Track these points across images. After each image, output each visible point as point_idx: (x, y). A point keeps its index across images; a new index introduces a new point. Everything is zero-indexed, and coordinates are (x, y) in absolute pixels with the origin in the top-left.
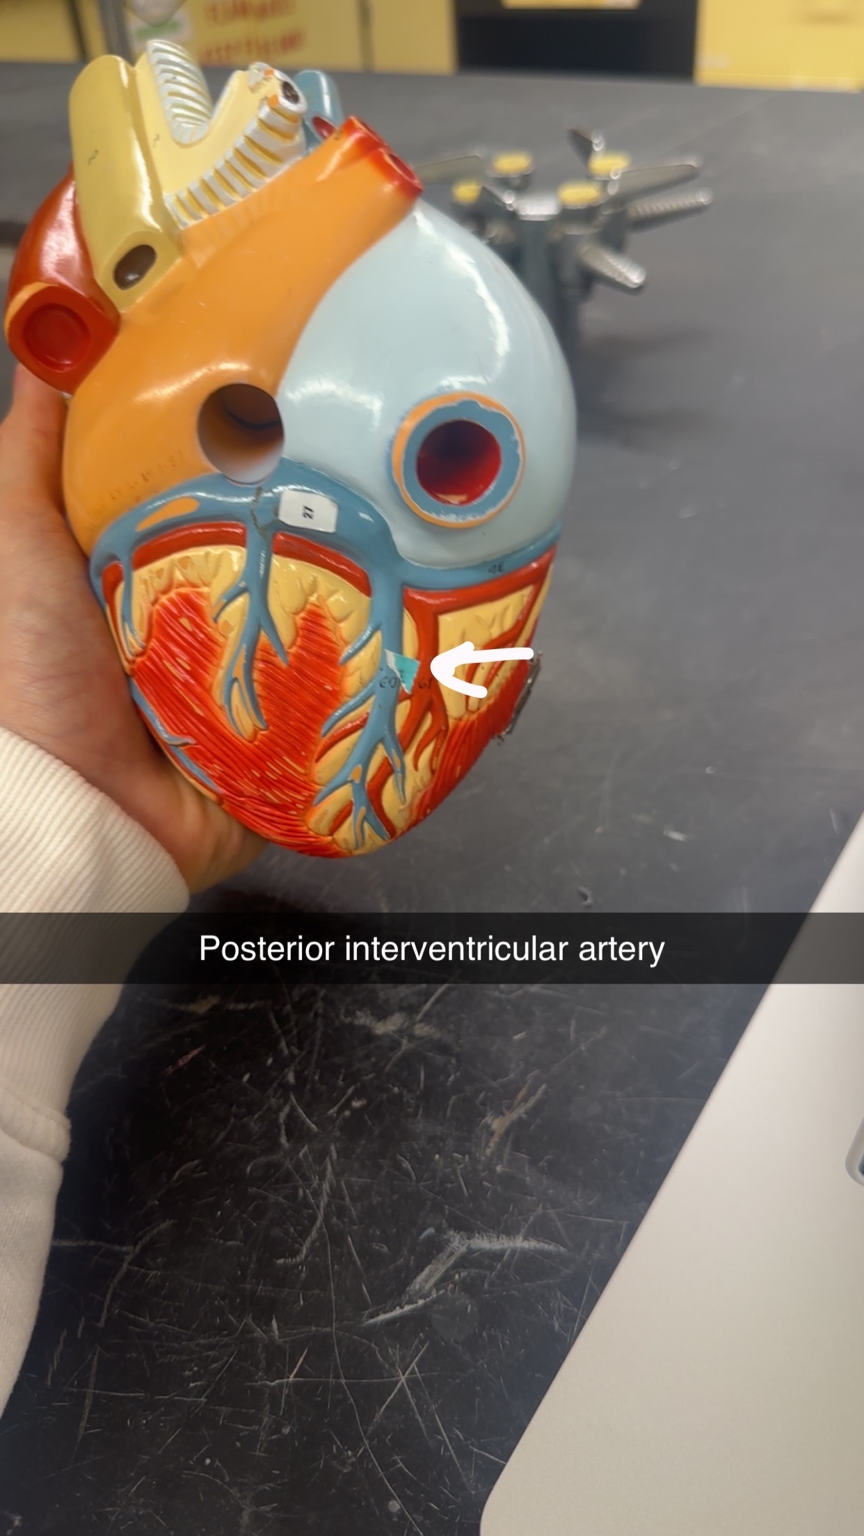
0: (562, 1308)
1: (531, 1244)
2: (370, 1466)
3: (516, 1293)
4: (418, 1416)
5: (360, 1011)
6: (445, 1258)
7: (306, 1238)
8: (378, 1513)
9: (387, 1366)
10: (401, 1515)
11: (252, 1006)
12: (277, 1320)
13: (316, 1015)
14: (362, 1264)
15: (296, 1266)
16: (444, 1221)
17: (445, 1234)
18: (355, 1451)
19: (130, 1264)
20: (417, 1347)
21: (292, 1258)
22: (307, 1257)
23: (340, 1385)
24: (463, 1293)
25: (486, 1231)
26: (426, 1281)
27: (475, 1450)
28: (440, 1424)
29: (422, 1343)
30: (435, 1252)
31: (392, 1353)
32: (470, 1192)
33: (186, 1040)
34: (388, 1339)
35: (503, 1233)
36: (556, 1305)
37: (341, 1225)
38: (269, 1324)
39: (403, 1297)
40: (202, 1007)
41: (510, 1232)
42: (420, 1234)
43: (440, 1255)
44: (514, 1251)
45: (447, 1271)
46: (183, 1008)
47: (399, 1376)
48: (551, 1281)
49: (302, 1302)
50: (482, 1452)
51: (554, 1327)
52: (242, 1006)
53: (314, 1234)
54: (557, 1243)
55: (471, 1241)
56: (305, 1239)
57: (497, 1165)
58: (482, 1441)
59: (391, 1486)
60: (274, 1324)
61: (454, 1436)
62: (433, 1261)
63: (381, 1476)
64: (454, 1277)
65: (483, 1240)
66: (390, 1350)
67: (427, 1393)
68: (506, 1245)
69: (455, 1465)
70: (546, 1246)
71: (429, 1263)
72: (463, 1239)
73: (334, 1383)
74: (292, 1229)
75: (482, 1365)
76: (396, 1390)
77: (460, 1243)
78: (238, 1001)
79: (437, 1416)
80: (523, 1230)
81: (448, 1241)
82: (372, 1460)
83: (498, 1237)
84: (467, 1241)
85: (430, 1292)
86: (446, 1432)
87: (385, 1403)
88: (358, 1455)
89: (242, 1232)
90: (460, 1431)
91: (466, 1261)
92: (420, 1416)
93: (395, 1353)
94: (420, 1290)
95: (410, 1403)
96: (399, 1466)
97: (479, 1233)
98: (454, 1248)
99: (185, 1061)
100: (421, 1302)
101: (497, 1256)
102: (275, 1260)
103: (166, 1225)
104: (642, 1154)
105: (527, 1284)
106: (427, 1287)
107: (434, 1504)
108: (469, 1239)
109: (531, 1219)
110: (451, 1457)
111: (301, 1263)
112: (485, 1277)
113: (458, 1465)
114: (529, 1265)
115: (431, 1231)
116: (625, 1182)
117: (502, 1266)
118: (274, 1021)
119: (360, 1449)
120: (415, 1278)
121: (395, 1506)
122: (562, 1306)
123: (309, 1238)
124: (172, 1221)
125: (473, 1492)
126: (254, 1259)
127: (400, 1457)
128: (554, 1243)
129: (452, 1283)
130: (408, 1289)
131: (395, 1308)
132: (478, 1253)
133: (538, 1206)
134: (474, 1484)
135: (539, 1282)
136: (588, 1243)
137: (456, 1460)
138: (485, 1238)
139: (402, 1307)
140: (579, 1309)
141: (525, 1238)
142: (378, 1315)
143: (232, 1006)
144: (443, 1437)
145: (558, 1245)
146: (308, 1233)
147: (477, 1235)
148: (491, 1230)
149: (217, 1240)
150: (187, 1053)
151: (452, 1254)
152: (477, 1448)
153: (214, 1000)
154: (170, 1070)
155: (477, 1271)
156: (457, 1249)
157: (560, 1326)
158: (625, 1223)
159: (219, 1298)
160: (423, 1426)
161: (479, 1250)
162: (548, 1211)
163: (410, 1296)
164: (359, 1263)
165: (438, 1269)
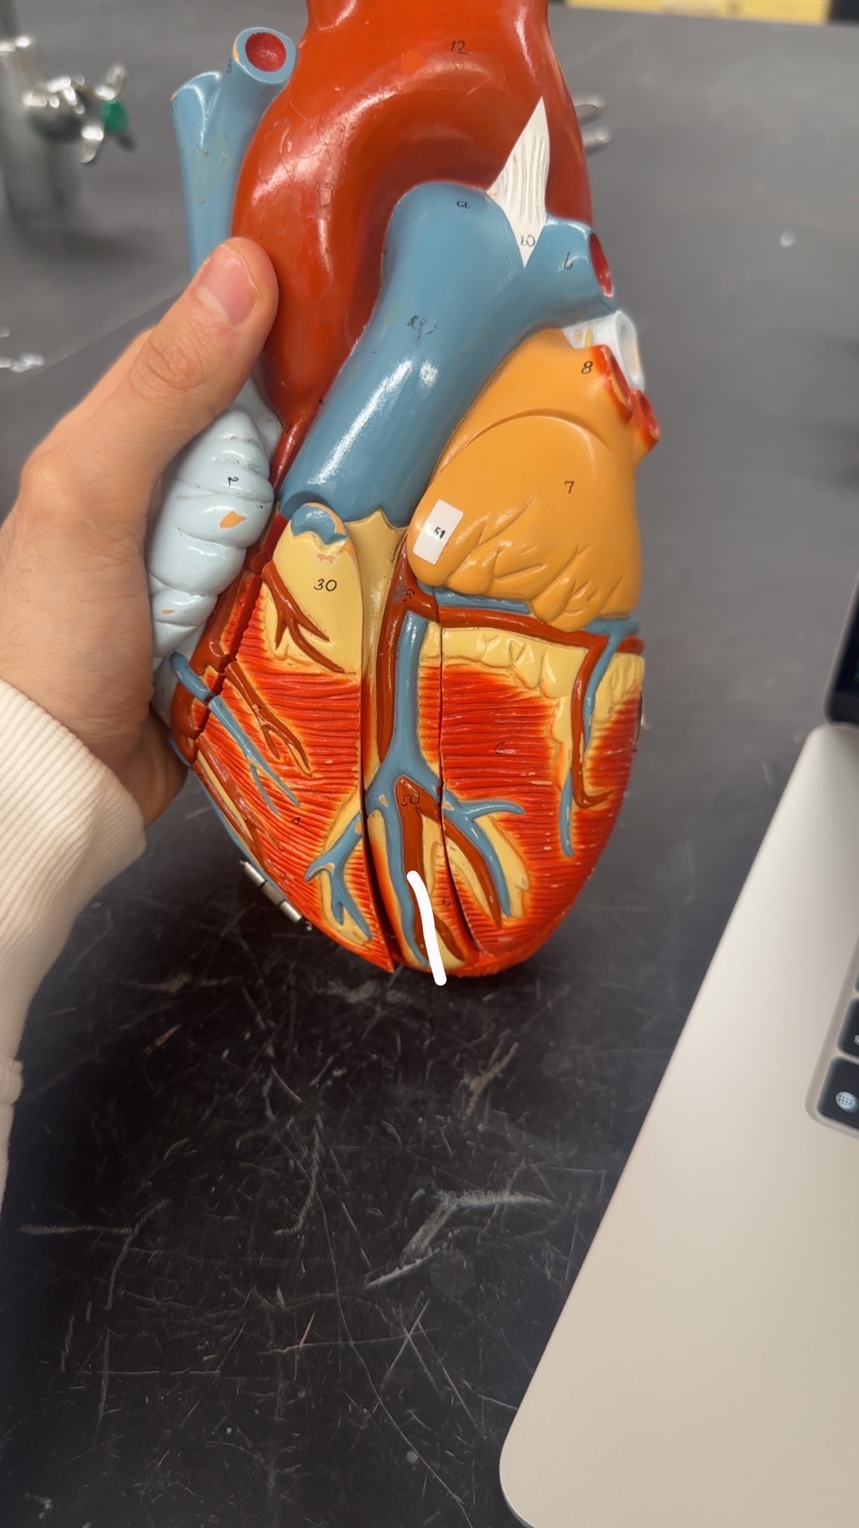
0: (552, 1258)
1: (518, 1198)
2: (386, 1421)
3: (507, 1246)
4: (426, 1370)
5: (331, 980)
6: (437, 1217)
7: (302, 1207)
8: (397, 1464)
9: (392, 1325)
10: (420, 1464)
11: (224, 981)
12: (282, 1290)
13: (289, 987)
14: (358, 1229)
15: (295, 1235)
16: (433, 1182)
17: (435, 1194)
18: (369, 1407)
19: (131, 1245)
20: (419, 1305)
21: (290, 1229)
22: (304, 1226)
23: (348, 1348)
24: (457, 1250)
25: (474, 1189)
26: (421, 1240)
27: (483, 1397)
28: (448, 1376)
29: (423, 1301)
30: (427, 1212)
31: (395, 1313)
32: (455, 1151)
33: (161, 1019)
34: (390, 1299)
35: (491, 1190)
36: (546, 1255)
37: (334, 1192)
38: (274, 1294)
39: (401, 1258)
40: (174, 985)
41: (496, 1187)
42: (411, 1195)
43: (432, 1215)
44: (502, 1207)
45: (440, 1230)
46: (154, 987)
47: (404, 1334)
48: (540, 1232)
49: (304, 1270)
50: (490, 1399)
51: (546, 1275)
52: (214, 983)
53: (309, 1203)
54: (542, 1195)
55: (461, 1200)
56: (300, 1209)
57: (478, 1124)
58: (489, 1388)
59: (407, 1438)
60: (279, 1293)
61: (462, 1386)
62: (426, 1221)
63: (397, 1430)
64: (447, 1234)
65: (472, 1198)
66: (394, 1309)
67: (432, 1348)
68: (494, 1201)
69: (465, 1413)
70: (532, 1199)
71: (422, 1223)
72: (453, 1198)
73: (343, 1346)
74: (287, 1200)
75: (483, 1317)
76: (403, 1347)
77: (449, 1202)
78: (209, 978)
79: (444, 1369)
80: (509, 1186)
81: (438, 1201)
82: (387, 1415)
83: (486, 1194)
84: (457, 1199)
85: (426, 1251)
86: (454, 1383)
87: (393, 1361)
88: (374, 1411)
89: (237, 1207)
90: (467, 1381)
91: (458, 1218)
92: (429, 1370)
93: (398, 1312)
94: (416, 1249)
95: (417, 1358)
96: (413, 1418)
97: (467, 1191)
98: (445, 1207)
99: (163, 1041)
100: (418, 1262)
101: (485, 1212)
102: (273, 1231)
103: (162, 1204)
104: (613, 1104)
105: (517, 1237)
106: (423, 1247)
107: (450, 1451)
108: (459, 1197)
109: (516, 1174)
110: (461, 1406)
111: (300, 1232)
112: (477, 1233)
113: (469, 1414)
114: (517, 1219)
115: (420, 1192)
116: (600, 1132)
117: (492, 1221)
118: (248, 996)
119: (375, 1406)
120: (410, 1239)
121: (413, 1456)
122: (552, 1255)
123: (304, 1208)
124: (167, 1200)
125: (485, 1437)
126: (253, 1232)
127: (412, 1410)
128: (539, 1196)
129: (447, 1241)
130: (405, 1249)
131: (394, 1269)
132: (468, 1210)
133: (520, 1161)
134: (485, 1429)
135: (528, 1234)
136: (570, 1193)
137: (466, 1408)
138: (474, 1195)
139: (401, 1268)
140: (568, 1257)
141: (512, 1193)
142: (379, 1277)
143: (204, 983)
144: (452, 1388)
145: (543, 1198)
146: (303, 1202)
147: (466, 1193)
148: (478, 1187)
149: (214, 1216)
150: (163, 1033)
151: (443, 1213)
152: (485, 1396)
153: (185, 978)
154: (149, 1050)
155: (468, 1227)
156: (447, 1207)
157: (552, 1275)
158: (603, 1173)
159: (222, 1273)
160: (432, 1379)
161: (469, 1207)
162: (531, 1165)
163: (407, 1256)
164: (355, 1228)
165: (431, 1229)
